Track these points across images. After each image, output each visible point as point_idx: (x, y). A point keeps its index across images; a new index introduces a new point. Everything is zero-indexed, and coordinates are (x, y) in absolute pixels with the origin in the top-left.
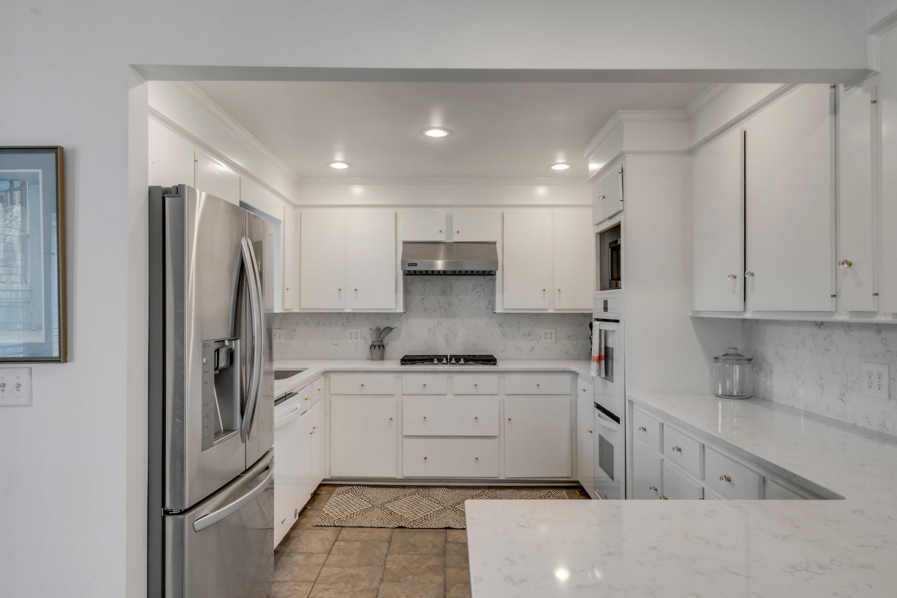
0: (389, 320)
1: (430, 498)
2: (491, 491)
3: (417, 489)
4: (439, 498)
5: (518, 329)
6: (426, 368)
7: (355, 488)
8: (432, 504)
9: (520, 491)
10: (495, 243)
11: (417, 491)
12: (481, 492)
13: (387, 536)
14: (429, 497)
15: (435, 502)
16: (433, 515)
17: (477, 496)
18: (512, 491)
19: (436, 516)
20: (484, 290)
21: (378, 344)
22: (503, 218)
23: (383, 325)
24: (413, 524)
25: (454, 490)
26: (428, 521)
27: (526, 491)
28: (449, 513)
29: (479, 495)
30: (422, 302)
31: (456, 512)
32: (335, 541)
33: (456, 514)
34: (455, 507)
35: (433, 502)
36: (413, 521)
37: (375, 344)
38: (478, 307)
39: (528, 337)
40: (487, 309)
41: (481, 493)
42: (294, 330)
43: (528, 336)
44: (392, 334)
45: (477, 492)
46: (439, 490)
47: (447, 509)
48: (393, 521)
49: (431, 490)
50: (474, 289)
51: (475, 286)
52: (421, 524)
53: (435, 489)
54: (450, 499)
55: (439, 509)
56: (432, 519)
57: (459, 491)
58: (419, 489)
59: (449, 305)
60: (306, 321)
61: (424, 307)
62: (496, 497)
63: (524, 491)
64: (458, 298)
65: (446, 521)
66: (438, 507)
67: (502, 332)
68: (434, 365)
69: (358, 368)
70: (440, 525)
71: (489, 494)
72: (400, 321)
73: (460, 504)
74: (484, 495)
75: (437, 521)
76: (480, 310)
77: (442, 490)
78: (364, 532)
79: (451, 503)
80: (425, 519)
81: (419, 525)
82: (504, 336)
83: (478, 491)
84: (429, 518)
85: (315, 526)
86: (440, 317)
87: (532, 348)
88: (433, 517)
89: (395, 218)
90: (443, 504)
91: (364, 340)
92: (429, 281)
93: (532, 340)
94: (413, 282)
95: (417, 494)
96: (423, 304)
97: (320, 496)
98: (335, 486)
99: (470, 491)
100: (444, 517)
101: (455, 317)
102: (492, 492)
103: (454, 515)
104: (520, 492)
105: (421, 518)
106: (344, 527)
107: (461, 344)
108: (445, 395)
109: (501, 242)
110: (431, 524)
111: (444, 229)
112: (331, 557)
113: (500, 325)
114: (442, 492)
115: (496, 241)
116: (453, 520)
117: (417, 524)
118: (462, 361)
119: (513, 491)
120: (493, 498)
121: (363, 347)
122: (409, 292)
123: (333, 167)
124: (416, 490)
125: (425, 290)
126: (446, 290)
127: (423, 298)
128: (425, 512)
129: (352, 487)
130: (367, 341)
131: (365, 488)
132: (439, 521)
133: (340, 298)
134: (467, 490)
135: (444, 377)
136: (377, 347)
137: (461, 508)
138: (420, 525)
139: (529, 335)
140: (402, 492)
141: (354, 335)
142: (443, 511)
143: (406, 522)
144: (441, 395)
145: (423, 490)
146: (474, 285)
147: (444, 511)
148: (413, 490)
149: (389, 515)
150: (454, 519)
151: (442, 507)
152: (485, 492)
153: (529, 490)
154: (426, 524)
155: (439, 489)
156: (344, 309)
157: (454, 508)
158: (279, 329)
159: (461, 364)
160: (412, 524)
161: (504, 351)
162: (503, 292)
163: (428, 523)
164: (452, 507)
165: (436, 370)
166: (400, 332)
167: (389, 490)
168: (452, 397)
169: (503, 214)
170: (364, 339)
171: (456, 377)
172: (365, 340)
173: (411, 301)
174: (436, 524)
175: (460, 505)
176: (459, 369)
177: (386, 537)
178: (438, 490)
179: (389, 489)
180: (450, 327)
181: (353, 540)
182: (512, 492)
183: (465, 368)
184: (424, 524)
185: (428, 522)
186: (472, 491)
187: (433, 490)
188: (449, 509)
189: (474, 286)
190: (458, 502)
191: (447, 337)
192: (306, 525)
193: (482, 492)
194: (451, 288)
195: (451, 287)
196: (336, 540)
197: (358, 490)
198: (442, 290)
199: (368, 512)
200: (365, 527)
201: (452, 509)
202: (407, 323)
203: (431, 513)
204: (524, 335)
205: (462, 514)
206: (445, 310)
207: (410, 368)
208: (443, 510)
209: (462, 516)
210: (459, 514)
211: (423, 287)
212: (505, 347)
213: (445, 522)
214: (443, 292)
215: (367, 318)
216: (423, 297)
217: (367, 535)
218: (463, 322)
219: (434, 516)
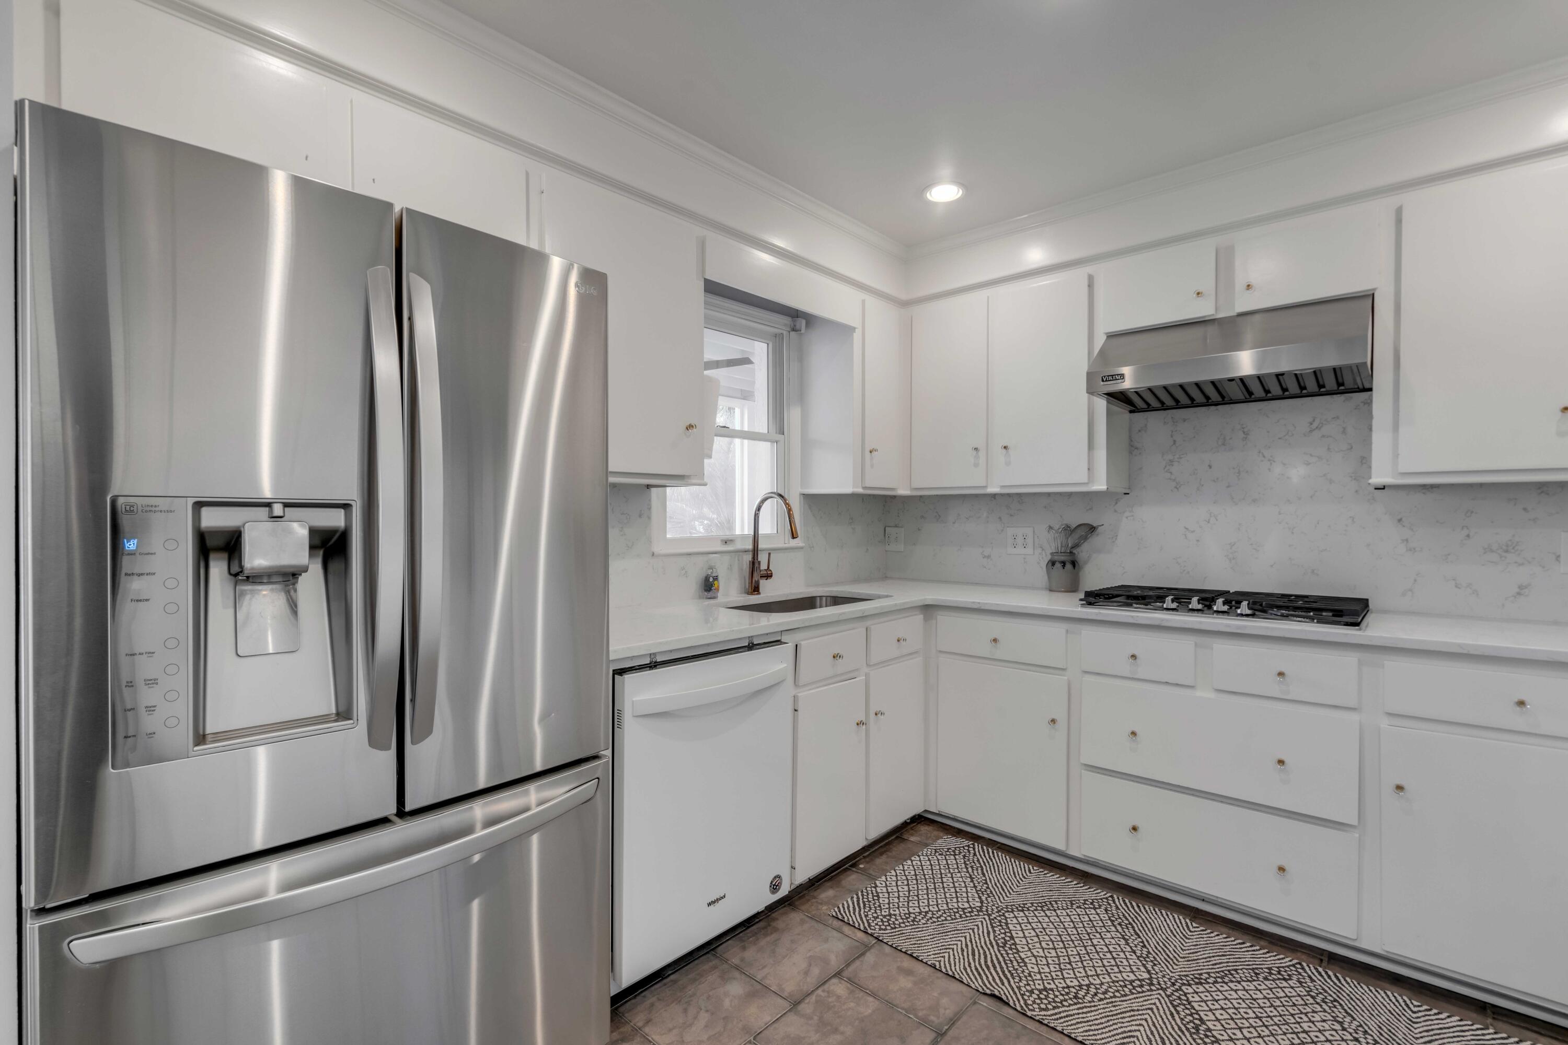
0: (1091, 509)
1: (1129, 932)
2: (1323, 973)
3: (1109, 895)
4: (1153, 942)
5: (1465, 532)
6: (1138, 616)
7: (976, 847)
8: (1122, 955)
9: (1435, 1011)
10: (1370, 297)
11: (1110, 899)
12: (1291, 963)
13: (948, 1011)
14: (1127, 928)
15: (1134, 952)
16: (1104, 993)
17: (1270, 974)
18: (1401, 1001)
19: (1111, 997)
20: (1344, 431)
21: (1063, 558)
22: (1399, 221)
23: (1076, 518)
24: (1034, 1002)
25: (1209, 931)
26: (1078, 1009)
27: (1461, 1020)
28: (1155, 1004)
29: (1279, 973)
30: (1169, 470)
31: (1174, 1007)
32: (835, 976)
33: (1172, 1014)
34: (1184, 988)
35: (1131, 947)
36: (1040, 991)
37: (1056, 558)
38: (1325, 475)
39: (1504, 554)
40: (1355, 479)
41: (1288, 967)
42: (919, 530)
43: (1507, 551)
44: (1095, 541)
45: (1279, 959)
46: (1166, 917)
47: (1153, 988)
48: (995, 968)
49: (1145, 908)
50: (1311, 431)
51: (1315, 425)
52: (1054, 1008)
53: (1154, 910)
54: (1183, 954)
55: (1132, 977)
56: (1093, 1004)
57: (1221, 937)
58: (1115, 896)
59: (1239, 472)
60: (937, 512)
61: (1174, 480)
62: (1335, 1000)
63: (1449, 1017)
64: (1264, 457)
65: (1129, 1029)
66: (1134, 968)
67: (1407, 540)
68: (1165, 612)
69: (986, 604)
70: (1103, 1036)
71: (1312, 980)
72: (1115, 511)
73: (1201, 984)
74: (1295, 978)
75: (1103, 1020)
76: (1331, 483)
77: (1174, 919)
78: (909, 972)
79: (1178, 970)
80: (1076, 997)
81: (1047, 1009)
82: (1412, 550)
83: (1283, 959)
84: (1088, 998)
85: (833, 916)
86: (1214, 503)
87: (1521, 587)
88: (1101, 1000)
89: (1089, 286)
90: (1155, 965)
91: (1040, 550)
92: (1184, 420)
93: (1522, 564)
94: (1146, 425)
95: (1103, 907)
96: (1171, 473)
97: (902, 846)
98: (947, 830)
99: (1257, 950)
100: (1132, 1013)
101: (1254, 501)
102: (1329, 977)
103: (1164, 1017)
104: (1435, 1014)
105: (1066, 990)
106: (881, 941)
107: (1272, 566)
108: (1192, 687)
109: (1391, 289)
110: (1081, 1022)
111: (1208, 285)
112: (791, 1017)
113: (1400, 520)
114: (1170, 924)
115: (1375, 289)
116: (1152, 1033)
117: (1043, 1006)
118: (1244, 608)
119: (1405, 1001)
120: (1323, 1001)
121: (1038, 563)
122: (1137, 448)
123: (935, 201)
124: (1107, 896)
125: (1175, 442)
126: (1231, 439)
127: (1171, 461)
128: (1090, 973)
129: (973, 844)
130: (1045, 552)
131: (996, 854)
132: (1108, 1021)
133: (976, 465)
134: (1248, 944)
135: (1186, 644)
136: (1058, 565)
137: (1199, 999)
138: (1049, 1013)
139: (1508, 548)
140: (1072, 891)
141: (1020, 540)
142: (1139, 989)
143: (1019, 988)
144: (1177, 685)
145: (1124, 901)
146: (1314, 421)
147: (1143, 992)
148: (1099, 893)
149: (995, 947)
150: (1155, 1032)
151: (1146, 976)
152: (1303, 968)
153: (1474, 1015)
154: (1067, 1016)
155: (1167, 915)
156: (985, 487)
157: (1177, 990)
158: (896, 526)
159: (1242, 615)
160: (1032, 999)
161: (1411, 590)
162: (1396, 427)
163: (1074, 1015)
164: (1173, 984)
165: (1163, 625)
166: (1117, 536)
167: (1045, 874)
168: (1212, 695)
169: (1399, 212)
170: (1041, 547)
171: (1221, 647)
172: (1043, 550)
173: (1141, 469)
174: (1093, 1028)
175: (1201, 989)
176: (1228, 626)
177: (944, 1014)
178: (1162, 915)
179: (1046, 872)
180: (1240, 524)
181: (871, 987)
182: (1403, 1004)
183: (1245, 627)
184: (1062, 1015)
185: (1077, 1011)
186: (1261, 952)
187: (1149, 912)
188: (1162, 989)
189: (1311, 424)
190: (1201, 974)
191: (1231, 548)
192: (820, 907)
193: (1294, 965)
194: (1244, 432)
195: (1245, 430)
196: (838, 974)
197: (981, 856)
198: (1219, 439)
199: (960, 920)
200: (921, 961)
201: (1169, 992)
202: (1133, 516)
203: (1102, 984)
204: (1488, 550)
205: (1190, 1026)
206: (1228, 487)
207: (1097, 614)
208: (1141, 986)
209: (1188, 1029)
210: (1182, 1019)
211: (1172, 436)
212: (1415, 580)
213: (1125, 1032)
214: (1224, 444)
215: (1045, 507)
216: (1170, 457)
217: (910, 985)
218: (1280, 514)
219: (1106, 998)
